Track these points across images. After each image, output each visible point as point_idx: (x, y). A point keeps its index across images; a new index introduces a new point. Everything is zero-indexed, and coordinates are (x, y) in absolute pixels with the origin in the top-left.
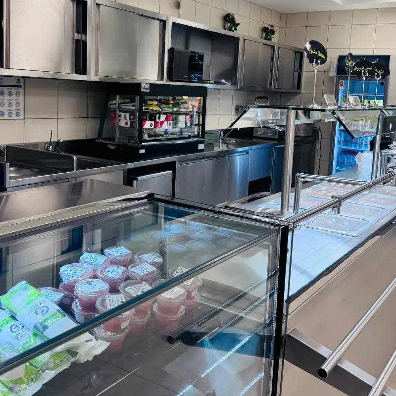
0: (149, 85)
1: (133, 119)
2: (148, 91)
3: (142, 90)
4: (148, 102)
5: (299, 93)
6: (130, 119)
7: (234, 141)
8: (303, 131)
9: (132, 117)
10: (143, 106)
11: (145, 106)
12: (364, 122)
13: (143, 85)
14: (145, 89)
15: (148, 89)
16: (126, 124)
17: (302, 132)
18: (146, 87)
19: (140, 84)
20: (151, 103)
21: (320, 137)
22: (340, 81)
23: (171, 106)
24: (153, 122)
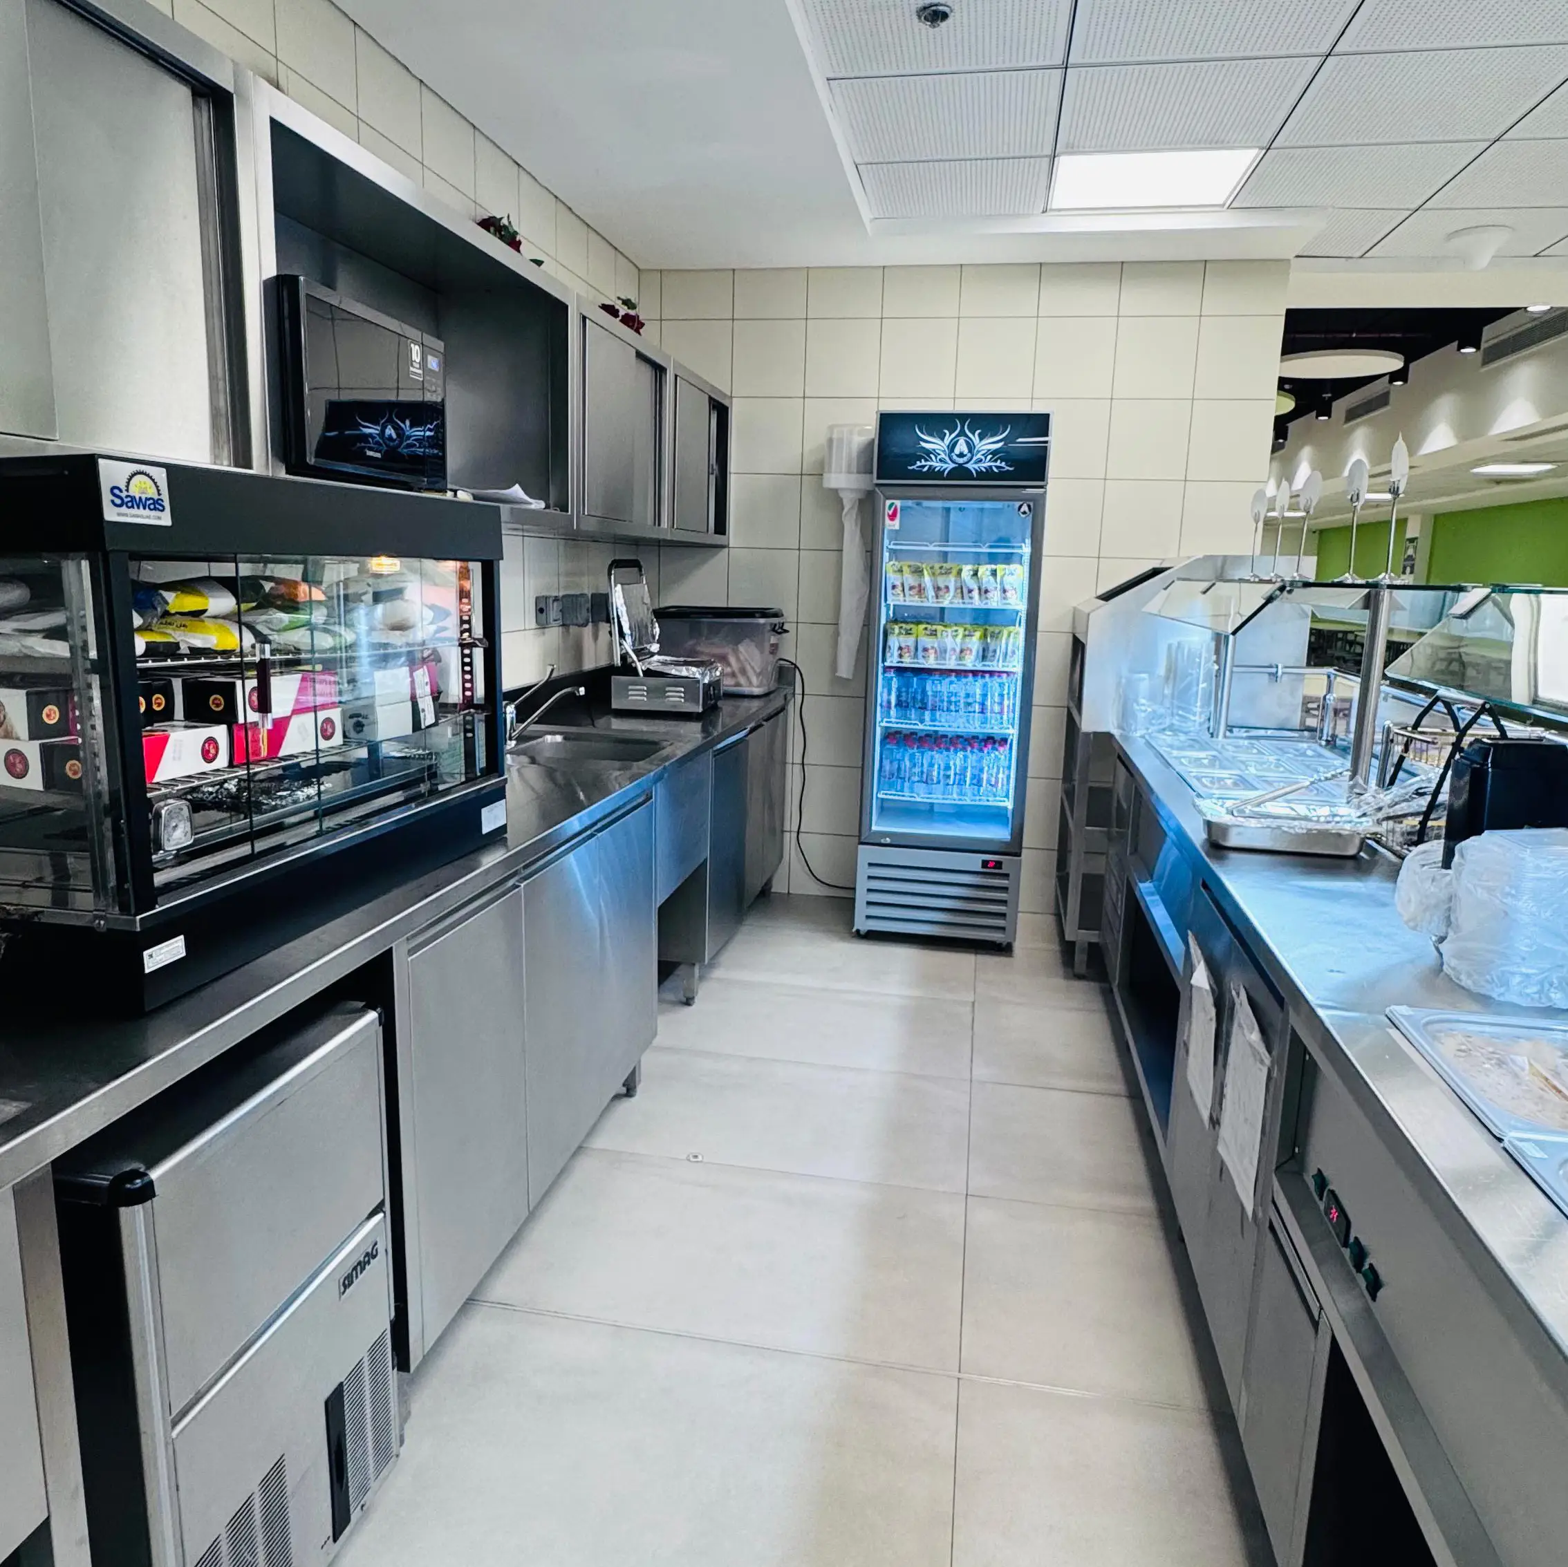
0: (161, 475)
1: (64, 727)
2: (165, 519)
3: (111, 514)
4: (170, 596)
5: (723, 547)
6: (37, 729)
7: (559, 738)
8: (758, 675)
9: (51, 715)
10: (130, 632)
11: (145, 628)
12: (959, 639)
13: (110, 474)
14: (133, 502)
15: (156, 505)
16: (10, 768)
17: (754, 680)
18: (141, 487)
19: (86, 466)
20: (190, 602)
21: (798, 690)
22: (888, 502)
23: (319, 616)
24: (220, 732)
